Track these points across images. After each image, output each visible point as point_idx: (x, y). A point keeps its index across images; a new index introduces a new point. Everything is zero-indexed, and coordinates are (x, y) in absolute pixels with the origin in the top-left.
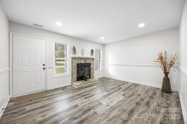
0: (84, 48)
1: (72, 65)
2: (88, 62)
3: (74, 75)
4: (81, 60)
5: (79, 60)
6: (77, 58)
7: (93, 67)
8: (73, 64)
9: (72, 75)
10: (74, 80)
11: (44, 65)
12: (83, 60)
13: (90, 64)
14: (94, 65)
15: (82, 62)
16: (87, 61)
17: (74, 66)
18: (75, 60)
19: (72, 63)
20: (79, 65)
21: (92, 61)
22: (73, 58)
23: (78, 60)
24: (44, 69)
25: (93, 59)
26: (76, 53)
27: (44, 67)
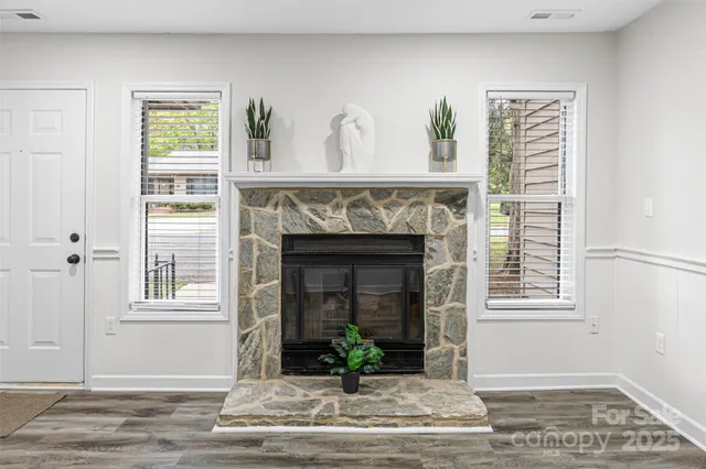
0: (350, 106)
1: (245, 247)
2: (392, 220)
3: (259, 321)
4: (320, 207)
5: (304, 209)
6: (281, 194)
7: (450, 272)
8: (253, 236)
9: (245, 317)
10: (256, 362)
11: (75, 238)
12: (337, 207)
13: (417, 241)
14: (460, 255)
15: (336, 220)
16: (383, 213)
17: (256, 253)
18: (269, 210)
19: (244, 230)
20: (299, 248)
21: (440, 218)
22: (254, 195)
23: (293, 205)
24: (74, 260)
25: (455, 198)
26: (268, 157)
27: (76, 249)
